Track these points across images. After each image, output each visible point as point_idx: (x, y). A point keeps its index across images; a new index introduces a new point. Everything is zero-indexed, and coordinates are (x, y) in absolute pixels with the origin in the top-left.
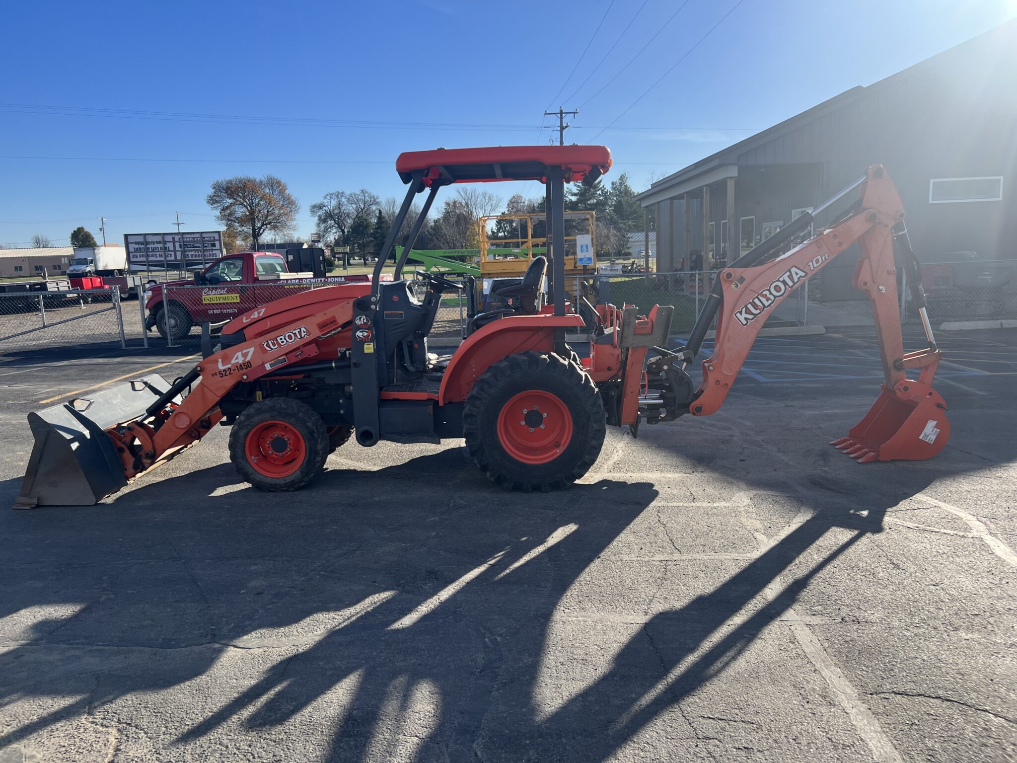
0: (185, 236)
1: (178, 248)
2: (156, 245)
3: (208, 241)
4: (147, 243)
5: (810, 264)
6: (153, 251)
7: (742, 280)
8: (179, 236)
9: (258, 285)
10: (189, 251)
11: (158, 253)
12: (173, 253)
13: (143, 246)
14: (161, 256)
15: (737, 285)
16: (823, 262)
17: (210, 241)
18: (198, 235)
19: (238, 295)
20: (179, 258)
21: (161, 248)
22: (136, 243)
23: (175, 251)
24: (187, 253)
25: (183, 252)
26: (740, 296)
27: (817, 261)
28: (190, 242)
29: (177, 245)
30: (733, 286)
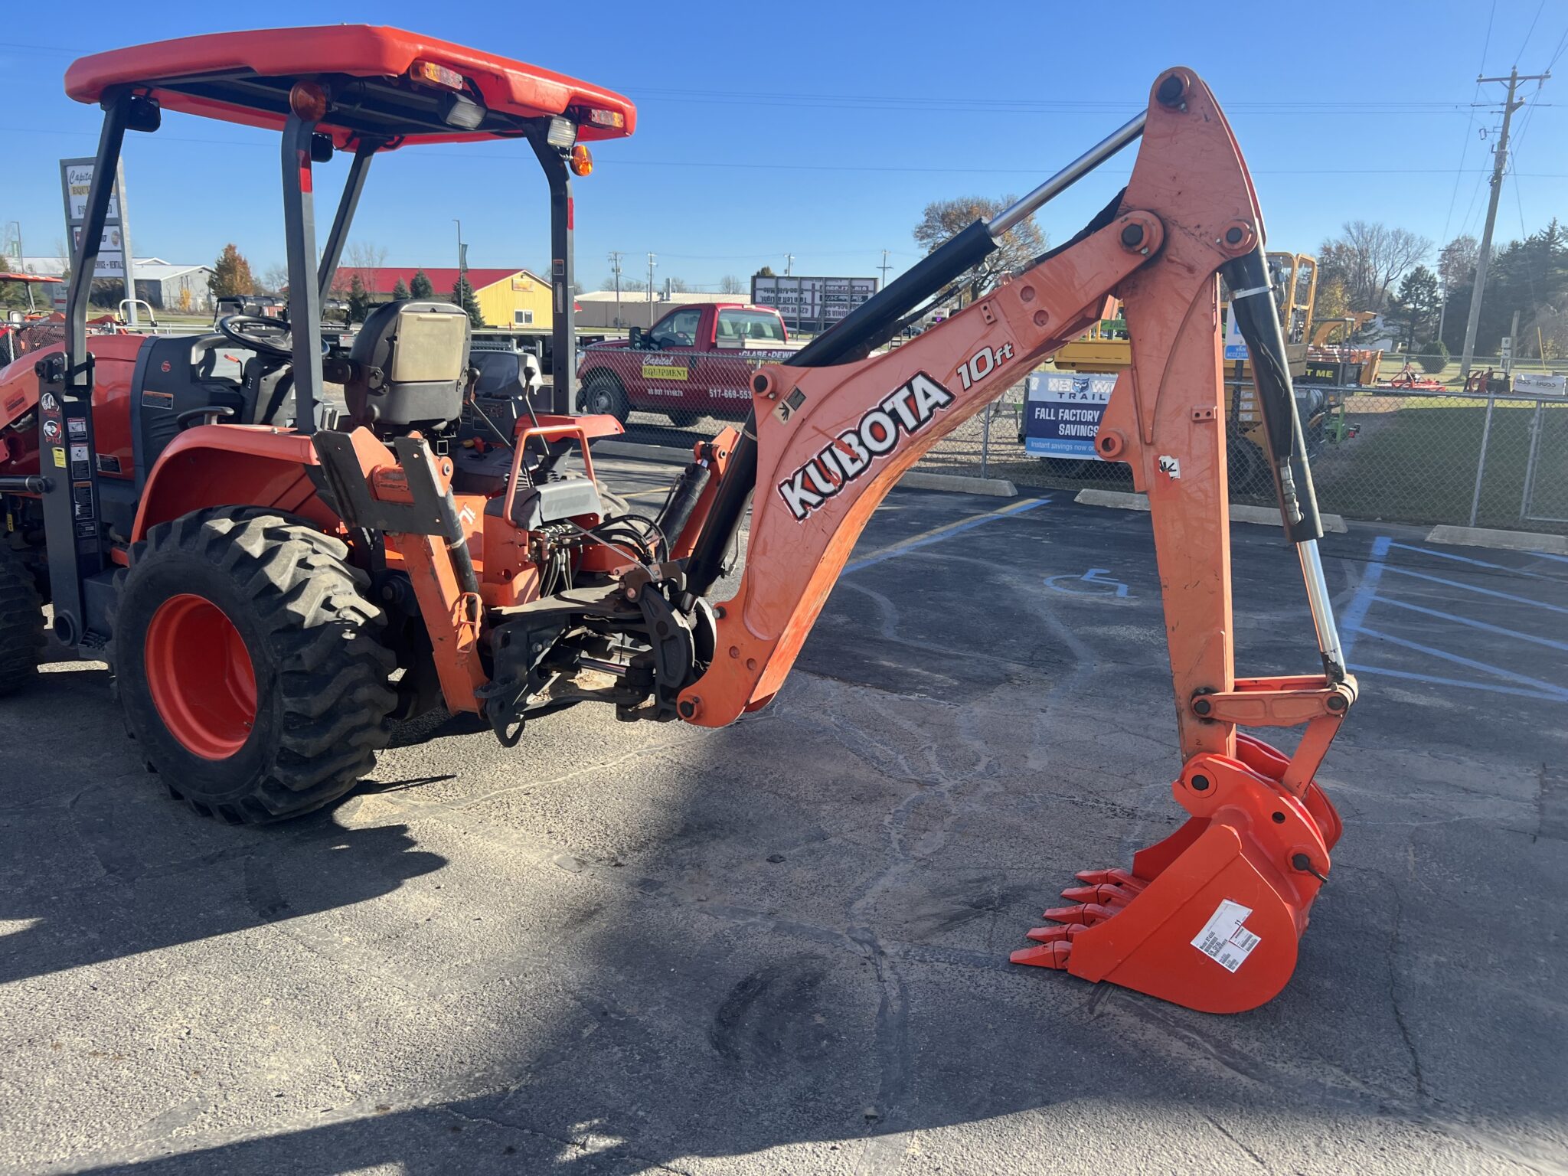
0: (829, 283)
1: (817, 300)
2: (790, 295)
3: (859, 292)
4: (779, 290)
5: (963, 369)
6: (785, 303)
7: (797, 398)
8: (821, 283)
9: (715, 355)
10: (831, 306)
11: (790, 307)
12: (809, 308)
13: (773, 295)
14: (794, 310)
15: (787, 411)
16: (995, 366)
17: (862, 292)
18: (846, 283)
19: (685, 369)
20: (816, 315)
21: (796, 299)
22: (766, 290)
23: (813, 305)
24: (828, 309)
25: (824, 307)
26: (792, 440)
27: (981, 363)
28: (834, 292)
29: (817, 295)
30: (778, 412)
